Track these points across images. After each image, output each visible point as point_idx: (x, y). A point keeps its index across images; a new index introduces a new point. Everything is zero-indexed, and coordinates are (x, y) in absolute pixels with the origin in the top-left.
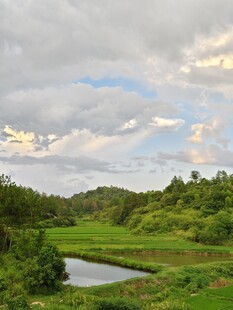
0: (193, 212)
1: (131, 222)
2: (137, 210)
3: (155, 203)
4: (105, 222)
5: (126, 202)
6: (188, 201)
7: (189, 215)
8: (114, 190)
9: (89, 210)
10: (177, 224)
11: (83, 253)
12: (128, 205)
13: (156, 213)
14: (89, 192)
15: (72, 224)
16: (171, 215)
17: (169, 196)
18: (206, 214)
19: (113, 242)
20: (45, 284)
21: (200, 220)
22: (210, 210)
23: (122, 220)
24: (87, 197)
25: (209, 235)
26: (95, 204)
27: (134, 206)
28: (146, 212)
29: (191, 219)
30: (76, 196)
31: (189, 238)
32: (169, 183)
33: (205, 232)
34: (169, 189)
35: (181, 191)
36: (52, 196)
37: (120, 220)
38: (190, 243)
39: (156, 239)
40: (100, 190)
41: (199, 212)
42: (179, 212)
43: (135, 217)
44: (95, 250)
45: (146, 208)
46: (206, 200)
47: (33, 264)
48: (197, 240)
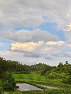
0: (64, 73)
1: (46, 75)
2: (48, 71)
3: (54, 70)
4: (39, 74)
5: (46, 69)
6: (63, 70)
7: (63, 74)
8: (44, 65)
9: (35, 70)
10: (59, 77)
11: (27, 82)
12: (46, 70)
13: (53, 73)
14: (36, 65)
15: (29, 73)
16: (58, 74)
17: (58, 68)
18: (68, 75)
19: (38, 80)
20: (9, 88)
21: (66, 76)
22: (69, 74)
23: (44, 74)
24: (36, 66)
25: (67, 81)
26: (37, 68)
27: (48, 70)
28: (51, 72)
29: (63, 76)
30: (32, 65)
31: (61, 81)
32: (59, 64)
33: (66, 80)
34: (58, 66)
35: (62, 67)
36: (25, 65)
37: (43, 74)
38: (61, 83)
39: (51, 80)
40: (40, 64)
41: (66, 74)
42: (60, 73)
43: (47, 73)
44: (31, 81)
45: (51, 71)
46: (69, 70)
47: (7, 82)
48: (63, 82)
